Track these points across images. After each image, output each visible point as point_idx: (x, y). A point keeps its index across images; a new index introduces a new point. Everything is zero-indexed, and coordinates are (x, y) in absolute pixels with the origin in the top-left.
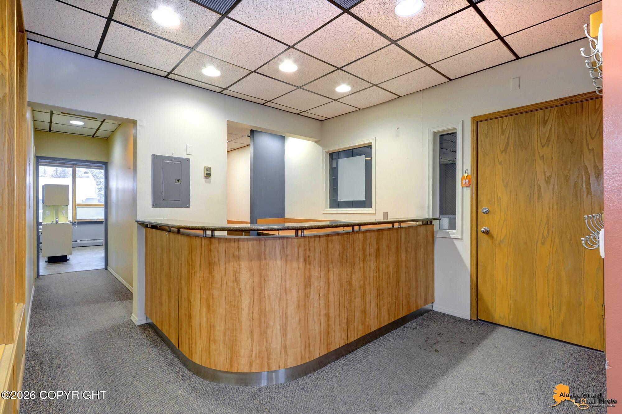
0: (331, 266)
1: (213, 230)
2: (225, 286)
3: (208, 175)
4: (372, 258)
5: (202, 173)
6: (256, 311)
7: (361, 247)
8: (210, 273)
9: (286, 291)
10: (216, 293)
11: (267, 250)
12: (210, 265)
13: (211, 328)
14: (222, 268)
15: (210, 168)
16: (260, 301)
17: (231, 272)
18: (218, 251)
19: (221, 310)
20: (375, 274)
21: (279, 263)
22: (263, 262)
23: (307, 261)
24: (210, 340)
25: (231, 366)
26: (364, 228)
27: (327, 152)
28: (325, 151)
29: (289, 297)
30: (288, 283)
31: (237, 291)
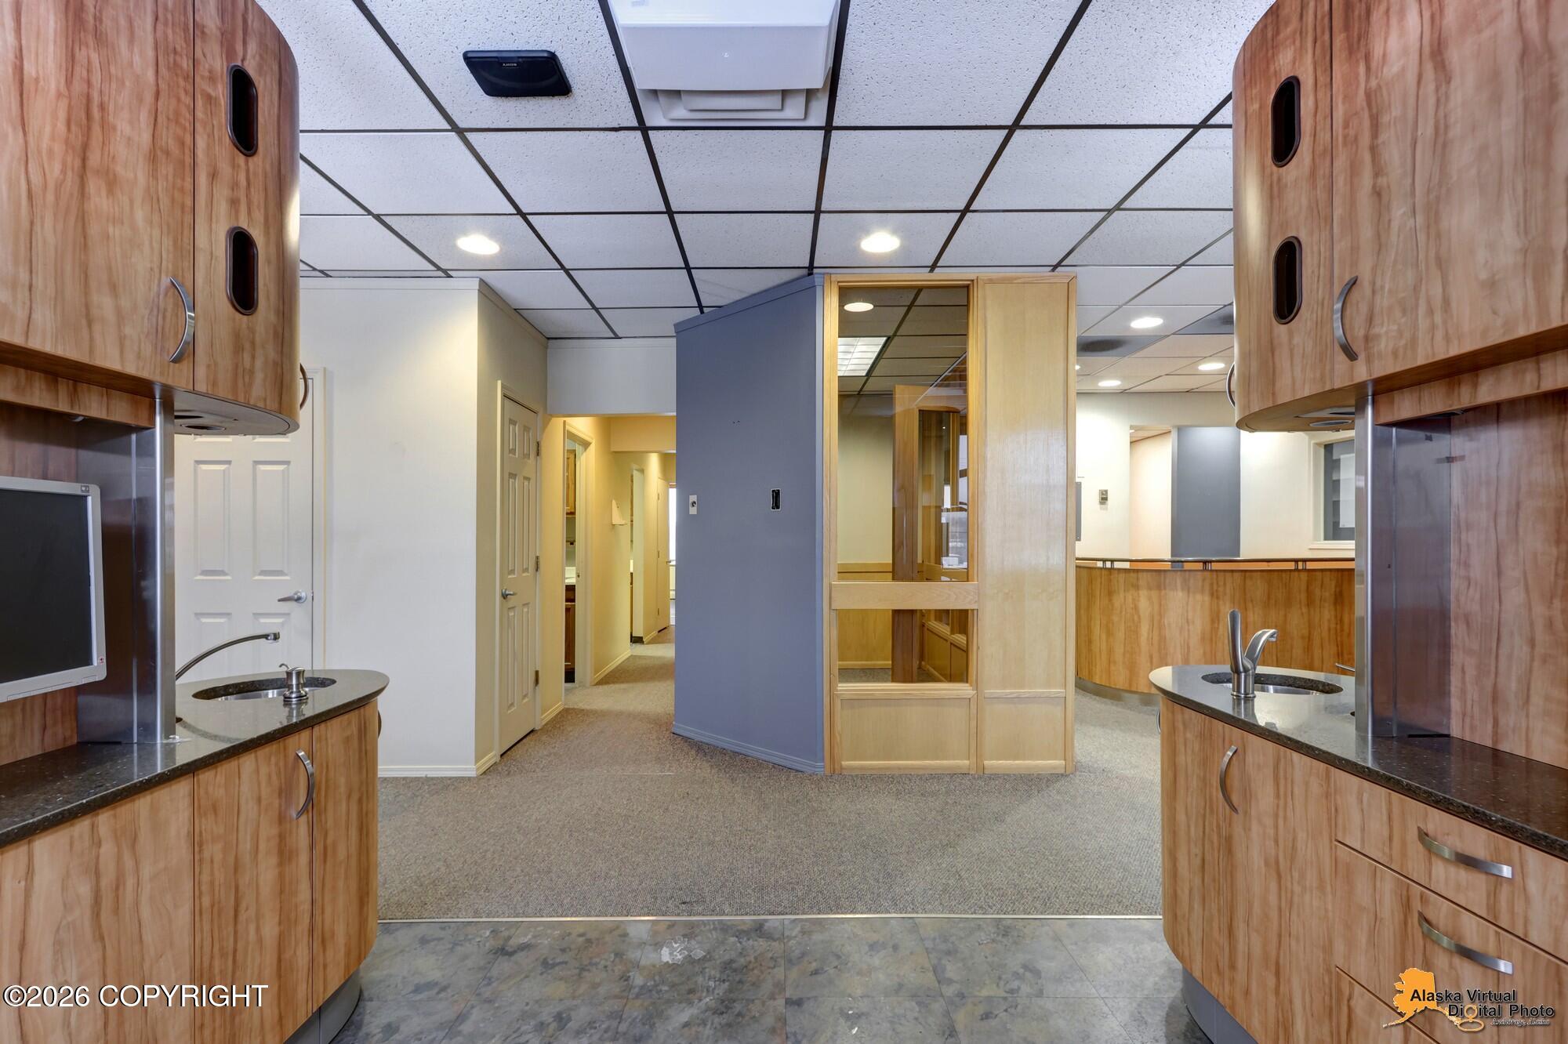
0: (1250, 605)
1: (1112, 561)
2: (1124, 613)
3: (1104, 499)
4: (1327, 605)
5: (1097, 498)
6: (1156, 638)
7: (1304, 587)
8: (1110, 600)
9: (1188, 622)
10: (1115, 619)
11: (1167, 581)
12: (1110, 594)
13: (1110, 651)
14: (1122, 596)
15: (1106, 491)
16: (1160, 629)
17: (1130, 600)
18: (1118, 581)
19: (1120, 635)
20: (1333, 626)
21: (1180, 594)
22: (1163, 592)
23: (1214, 595)
24: (1110, 661)
25: (1130, 685)
26: (1310, 566)
27: (1318, 444)
28: (1313, 442)
29: (1191, 627)
30: (1190, 614)
31: (1136, 618)
